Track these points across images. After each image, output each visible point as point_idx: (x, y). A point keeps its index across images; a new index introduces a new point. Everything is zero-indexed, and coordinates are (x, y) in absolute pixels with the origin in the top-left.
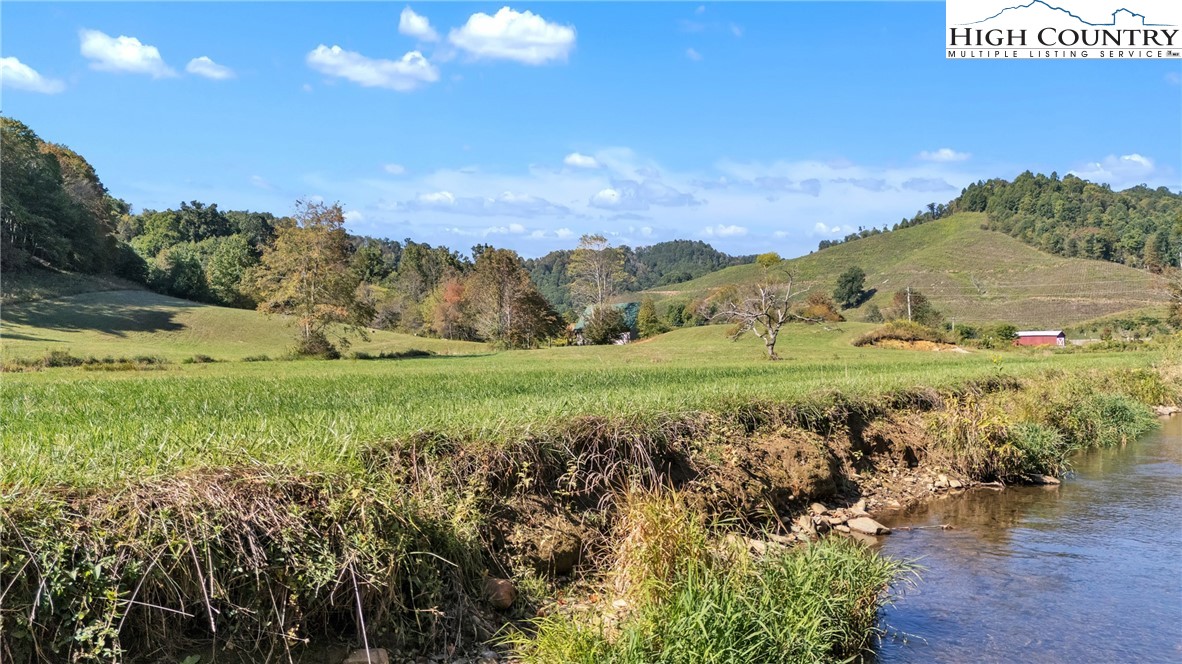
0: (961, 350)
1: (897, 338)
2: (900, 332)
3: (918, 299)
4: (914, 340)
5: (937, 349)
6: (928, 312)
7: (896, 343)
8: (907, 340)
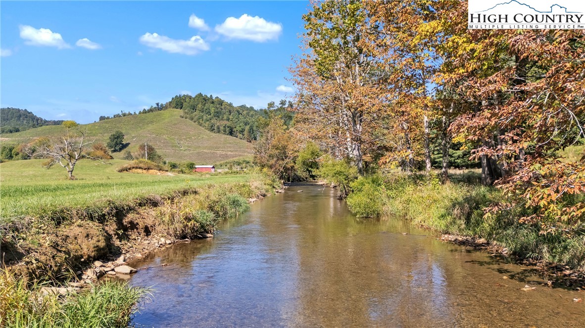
0: (170, 174)
1: (140, 168)
2: (141, 165)
3: (151, 149)
4: (148, 169)
5: (159, 174)
6: (155, 155)
7: (140, 171)
8: (145, 169)
